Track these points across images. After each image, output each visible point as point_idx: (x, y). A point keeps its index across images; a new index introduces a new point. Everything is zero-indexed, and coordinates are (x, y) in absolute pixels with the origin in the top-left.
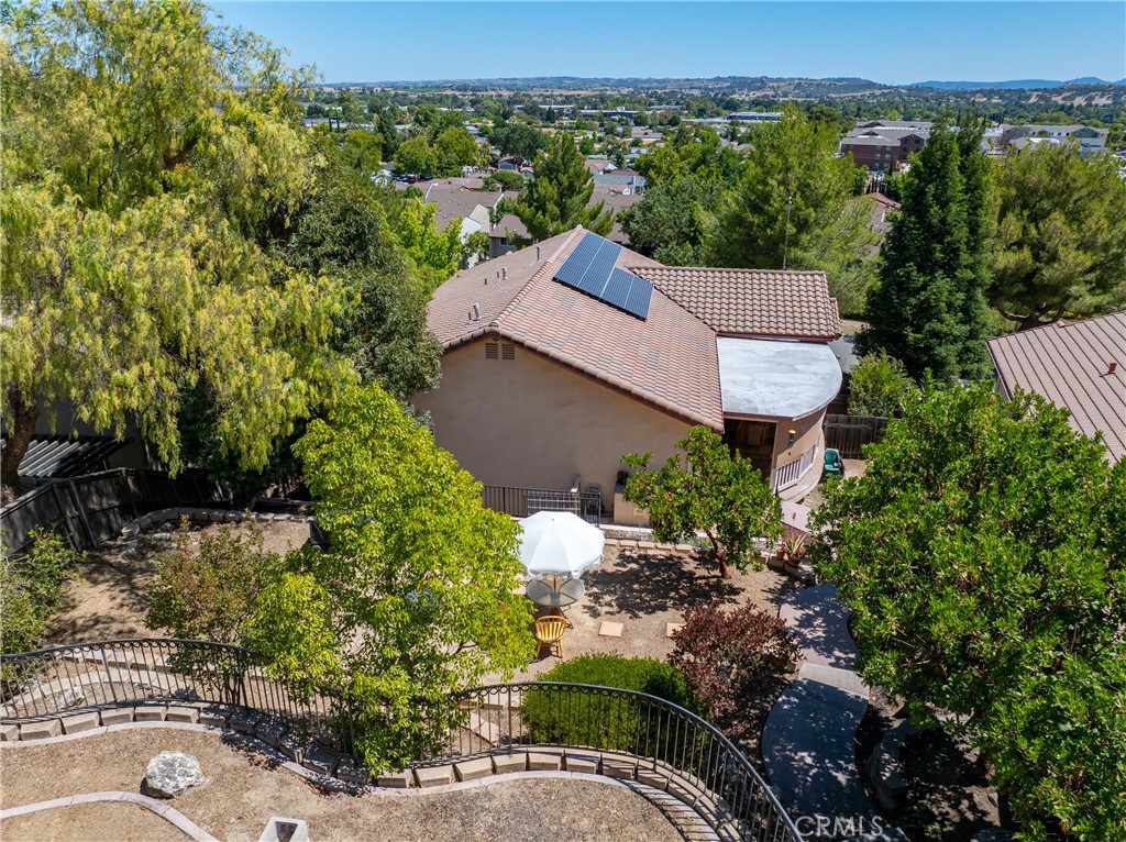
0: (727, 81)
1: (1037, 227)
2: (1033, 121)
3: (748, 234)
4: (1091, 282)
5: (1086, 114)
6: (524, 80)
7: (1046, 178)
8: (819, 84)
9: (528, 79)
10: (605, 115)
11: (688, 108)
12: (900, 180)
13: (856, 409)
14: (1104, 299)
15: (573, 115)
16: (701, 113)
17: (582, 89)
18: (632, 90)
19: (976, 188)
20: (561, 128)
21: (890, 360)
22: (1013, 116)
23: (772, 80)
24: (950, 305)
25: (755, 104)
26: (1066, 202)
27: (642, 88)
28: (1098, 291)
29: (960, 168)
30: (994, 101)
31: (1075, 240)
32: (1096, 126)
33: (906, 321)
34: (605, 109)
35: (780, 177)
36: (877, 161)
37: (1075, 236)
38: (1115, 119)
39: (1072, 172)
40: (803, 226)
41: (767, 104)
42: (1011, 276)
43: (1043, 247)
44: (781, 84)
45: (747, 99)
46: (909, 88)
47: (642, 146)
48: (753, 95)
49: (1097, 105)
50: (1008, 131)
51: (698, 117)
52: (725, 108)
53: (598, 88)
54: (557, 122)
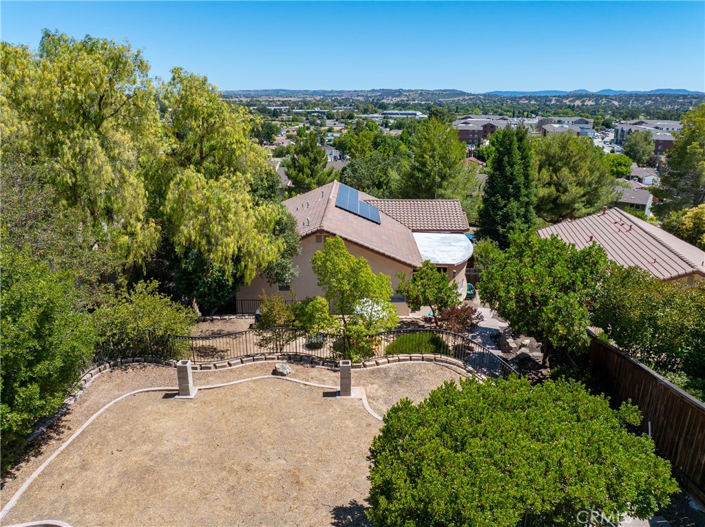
0: (378, 92)
1: (556, 175)
2: (554, 114)
3: (417, 183)
4: (584, 202)
5: (582, 112)
6: (255, 91)
7: (558, 150)
8: (433, 93)
9: (257, 91)
10: (309, 113)
11: (357, 108)
12: (484, 149)
13: (477, 266)
14: (592, 210)
15: (289, 113)
16: (366, 111)
17: (291, 97)
18: (322, 97)
19: (526, 157)
20: (283, 121)
21: (492, 242)
22: (543, 111)
23: (406, 91)
24: (518, 215)
25: (397, 105)
26: (569, 162)
27: (328, 96)
28: (588, 206)
29: (518, 148)
30: (532, 102)
31: (575, 181)
32: (587, 118)
33: (497, 223)
34: (308, 109)
35: (430, 154)
36: (471, 139)
37: (575, 179)
38: (597, 113)
39: (571, 148)
40: (443, 178)
41: (403, 106)
42: (547, 199)
43: (560, 185)
44: (411, 93)
45: (392, 102)
46: (484, 95)
47: (334, 132)
48: (395, 100)
49: (587, 105)
50: (541, 121)
51: (364, 114)
52: (379, 108)
53: (301, 96)
54: (280, 117)
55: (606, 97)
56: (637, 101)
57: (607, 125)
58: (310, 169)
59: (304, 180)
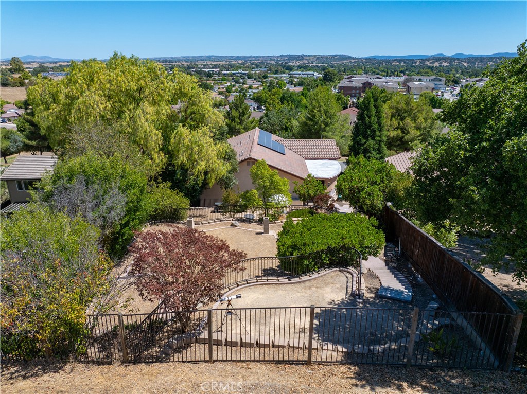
0: (286, 57)
1: (403, 123)
2: (417, 73)
3: (309, 128)
5: (438, 71)
6: (193, 57)
8: (327, 58)
9: (195, 57)
10: (234, 74)
11: (270, 70)
15: (219, 74)
16: (276, 72)
17: (220, 61)
18: (243, 61)
20: (215, 81)
22: (409, 71)
23: (306, 56)
25: (299, 67)
26: (411, 114)
27: (248, 60)
29: (374, 106)
30: (402, 64)
34: (233, 71)
36: (353, 93)
37: (414, 125)
38: (450, 73)
41: (304, 68)
42: (396, 138)
43: (405, 129)
44: (310, 58)
45: (296, 65)
46: (366, 59)
47: (253, 89)
48: (299, 63)
49: (443, 66)
50: (406, 79)
51: (275, 74)
52: (287, 70)
53: (228, 60)
54: (212, 78)
55: (458, 59)
56: (481, 62)
57: (456, 82)
58: (239, 119)
59: (236, 127)
